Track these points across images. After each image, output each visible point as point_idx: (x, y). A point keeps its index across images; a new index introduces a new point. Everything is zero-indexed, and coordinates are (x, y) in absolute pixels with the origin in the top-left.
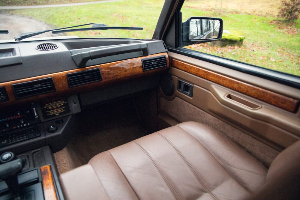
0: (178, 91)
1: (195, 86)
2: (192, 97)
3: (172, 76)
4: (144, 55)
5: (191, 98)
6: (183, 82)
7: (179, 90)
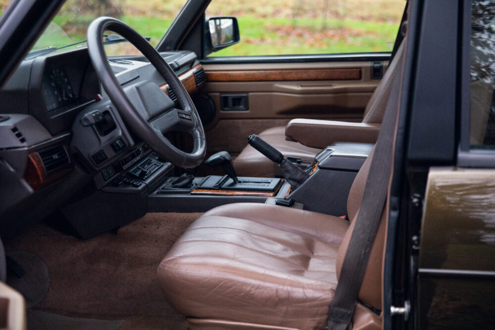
0: (223, 110)
1: (250, 94)
2: (247, 109)
3: (210, 94)
4: (191, 68)
5: (248, 112)
6: (230, 96)
7: (225, 109)
